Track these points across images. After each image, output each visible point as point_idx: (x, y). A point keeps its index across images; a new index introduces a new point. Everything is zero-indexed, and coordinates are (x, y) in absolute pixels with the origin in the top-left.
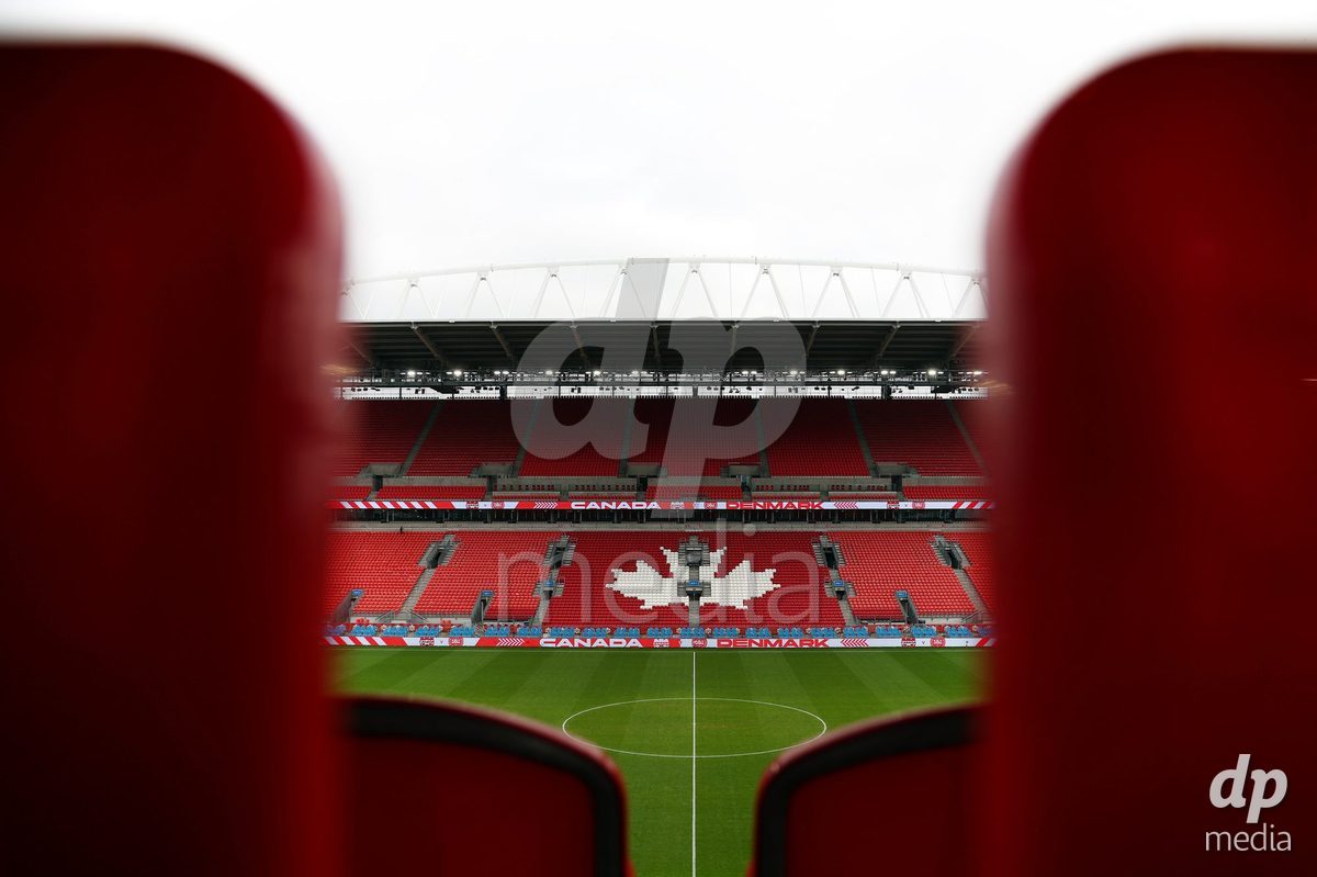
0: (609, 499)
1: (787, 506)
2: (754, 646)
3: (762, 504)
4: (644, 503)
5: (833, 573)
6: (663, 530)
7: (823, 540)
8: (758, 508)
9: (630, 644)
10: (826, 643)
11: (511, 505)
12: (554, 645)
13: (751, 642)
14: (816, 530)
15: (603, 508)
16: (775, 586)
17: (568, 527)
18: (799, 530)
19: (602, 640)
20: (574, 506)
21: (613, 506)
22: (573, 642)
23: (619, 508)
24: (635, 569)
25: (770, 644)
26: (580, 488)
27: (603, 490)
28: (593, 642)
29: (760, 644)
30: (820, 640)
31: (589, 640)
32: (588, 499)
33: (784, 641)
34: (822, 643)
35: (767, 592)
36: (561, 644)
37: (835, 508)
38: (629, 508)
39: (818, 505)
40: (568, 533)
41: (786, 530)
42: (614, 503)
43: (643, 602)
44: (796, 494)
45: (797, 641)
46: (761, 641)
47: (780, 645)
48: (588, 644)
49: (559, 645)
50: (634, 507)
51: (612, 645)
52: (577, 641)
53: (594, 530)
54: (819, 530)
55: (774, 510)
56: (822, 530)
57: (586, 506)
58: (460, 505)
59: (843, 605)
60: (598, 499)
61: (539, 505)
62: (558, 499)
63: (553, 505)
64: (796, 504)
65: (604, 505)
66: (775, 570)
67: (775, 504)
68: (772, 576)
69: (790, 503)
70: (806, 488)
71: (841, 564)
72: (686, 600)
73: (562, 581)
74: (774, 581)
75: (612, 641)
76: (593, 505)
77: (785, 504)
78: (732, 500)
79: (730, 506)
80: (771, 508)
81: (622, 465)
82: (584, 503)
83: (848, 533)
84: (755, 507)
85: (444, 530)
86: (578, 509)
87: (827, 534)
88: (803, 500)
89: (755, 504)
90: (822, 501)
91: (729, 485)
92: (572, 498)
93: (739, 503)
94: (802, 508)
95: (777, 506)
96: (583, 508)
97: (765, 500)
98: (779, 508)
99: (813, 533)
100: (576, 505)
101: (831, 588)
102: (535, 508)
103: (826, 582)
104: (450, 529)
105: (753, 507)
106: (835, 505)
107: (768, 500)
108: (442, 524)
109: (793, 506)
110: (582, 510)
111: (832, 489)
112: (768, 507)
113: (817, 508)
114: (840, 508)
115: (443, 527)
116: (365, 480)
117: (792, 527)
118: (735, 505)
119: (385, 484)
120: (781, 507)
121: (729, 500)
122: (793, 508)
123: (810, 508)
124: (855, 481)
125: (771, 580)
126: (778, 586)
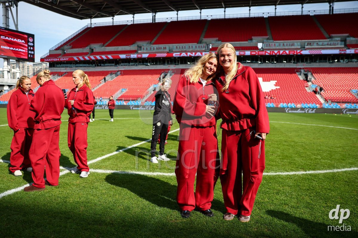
0: (192, 52)
1: (283, 53)
3: (269, 52)
7: (302, 71)
8: (267, 54)
11: (145, 56)
15: (188, 55)
16: (276, 87)
17: (172, 67)
18: (288, 67)
20: (174, 55)
23: (196, 55)
26: (178, 48)
27: (189, 48)
32: (181, 52)
35: (272, 90)
37: (309, 53)
38: (201, 55)
39: (299, 52)
40: (172, 70)
41: (281, 67)
42: (194, 53)
44: (287, 47)
53: (185, 67)
54: (299, 67)
55: (276, 55)
56: (301, 67)
57: (180, 55)
58: (123, 56)
60: (186, 52)
61: (158, 55)
62: (168, 53)
63: (165, 55)
65: (189, 54)
66: (276, 81)
67: (276, 52)
74: (276, 85)
77: (281, 52)
78: (253, 51)
79: (252, 53)
80: (274, 54)
81: (201, 39)
82: (179, 54)
83: (315, 68)
84: (265, 53)
85: (117, 70)
86: (177, 57)
87: (303, 69)
88: (291, 50)
89: (266, 52)
90: (302, 50)
91: (252, 46)
92: (174, 52)
93: (257, 52)
94: (291, 54)
95: (277, 53)
96: (179, 56)
97: (271, 50)
98: (278, 54)
99: (296, 68)
100: (176, 55)
101: (309, 89)
102: (156, 57)
103: (306, 86)
104: (120, 69)
105: (264, 54)
106: (309, 52)
107: (272, 50)
108: (117, 67)
109: (286, 53)
110: (179, 57)
111: (307, 45)
112: (272, 53)
113: (299, 54)
114: (312, 54)
115: (117, 68)
116: (86, 50)
117: (284, 66)
118: (255, 53)
119: (94, 51)
120: (279, 53)
121: (252, 51)
122: (285, 54)
123: (295, 54)
124: (320, 41)
125: (275, 85)
126: (278, 87)
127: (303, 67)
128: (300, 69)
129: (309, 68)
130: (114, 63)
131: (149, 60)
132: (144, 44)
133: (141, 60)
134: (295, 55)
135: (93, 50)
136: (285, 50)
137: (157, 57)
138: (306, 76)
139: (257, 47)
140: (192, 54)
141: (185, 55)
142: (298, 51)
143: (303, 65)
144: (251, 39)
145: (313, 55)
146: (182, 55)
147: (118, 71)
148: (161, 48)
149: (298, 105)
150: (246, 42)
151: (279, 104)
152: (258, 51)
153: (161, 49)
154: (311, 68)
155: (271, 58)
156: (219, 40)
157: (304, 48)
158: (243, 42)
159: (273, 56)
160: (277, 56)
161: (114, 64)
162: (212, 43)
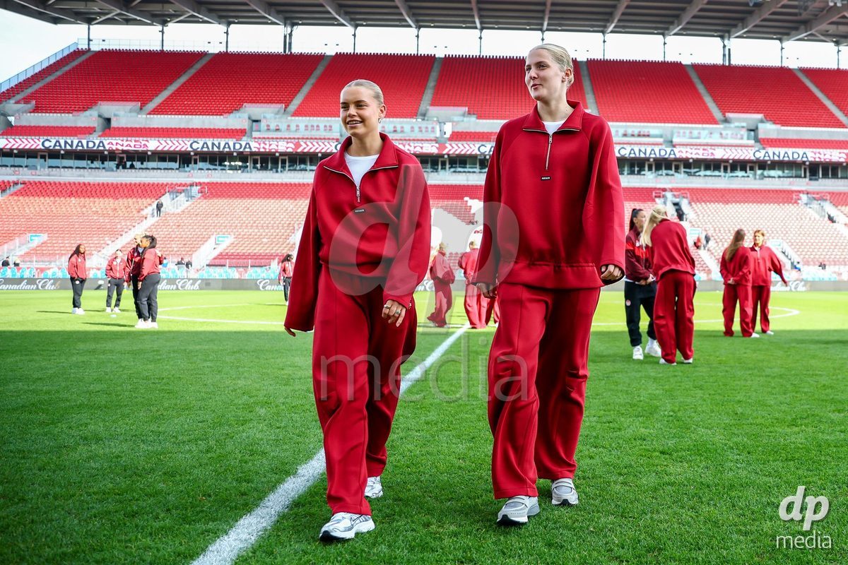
18: (637, 185)
42: (407, 145)
81: (422, 109)
83: (697, 190)
85: (189, 181)
87: (671, 190)
94: (643, 156)
99: (655, 189)
104: (197, 180)
108: (187, 174)
111: (678, 136)
114: (688, 157)
115: (188, 177)
116: (88, 118)
117: (629, 182)
119: (114, 124)
122: (632, 156)
124: (704, 129)
127: (670, 186)
128: (664, 190)
129: (684, 189)
130: (176, 162)
131: (283, 157)
132: (268, 113)
133: (259, 157)
135: (108, 120)
136: (629, 145)
138: (677, 207)
143: (671, 183)
145: (691, 161)
147: (191, 185)
148: (318, 126)
153: (318, 129)
154: (688, 189)
156: (469, 113)
157: (672, 142)
161: (177, 165)
162: (453, 122)
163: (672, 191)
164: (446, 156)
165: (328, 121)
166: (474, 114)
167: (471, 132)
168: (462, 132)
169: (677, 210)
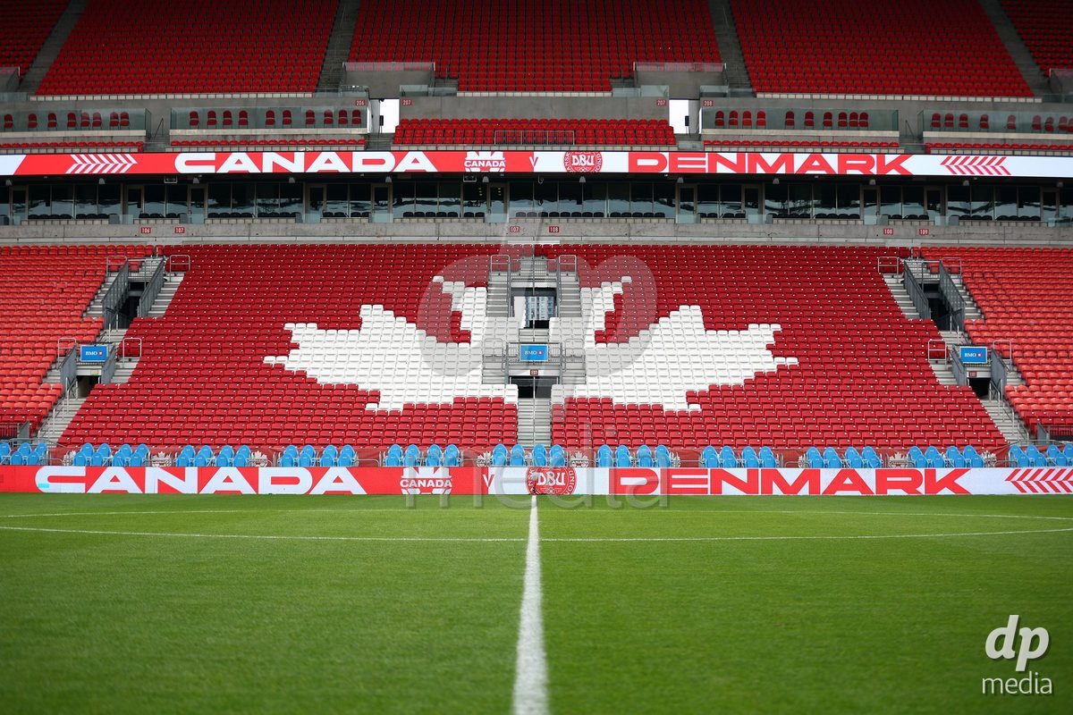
0: (286, 146)
1: (807, 164)
2: (728, 489)
3: (732, 157)
4: (389, 158)
5: (951, 338)
6: (444, 240)
7: (915, 266)
8: (722, 169)
9: (326, 484)
10: (960, 481)
12: (79, 488)
13: (719, 476)
14: (890, 243)
15: (268, 169)
16: (781, 360)
17: (165, 234)
18: (839, 241)
19: (233, 472)
20: (183, 164)
21: (297, 165)
22: (139, 479)
23: (314, 169)
24: (356, 324)
25: (782, 483)
26: (203, 118)
27: (270, 123)
28: (204, 477)
29: (749, 487)
30: (941, 473)
31: (192, 473)
32: (223, 147)
33: (827, 476)
34: (949, 481)
35: (759, 375)
36: (102, 484)
37: (945, 172)
38: (343, 168)
39: (895, 164)
40: (166, 251)
41: (801, 241)
42: (300, 157)
43: (375, 397)
44: (827, 134)
45: (869, 476)
46: (752, 474)
47: (815, 488)
48: (188, 484)
49: (97, 488)
50: (359, 167)
51: (266, 487)
52: (155, 476)
53: (242, 240)
54: (898, 243)
55: (770, 174)
56: (908, 244)
57: (218, 163)
59: (994, 408)
60: (254, 147)
61: (83, 164)
62: (141, 148)
63: (122, 164)
64: (832, 160)
65: (271, 161)
66: (777, 327)
67: (771, 158)
68: (771, 340)
69: (814, 156)
70: (860, 121)
71: (970, 313)
72: (510, 394)
73: (131, 352)
74: (776, 350)
75: (265, 474)
76: (238, 162)
77: (799, 160)
78: (646, 148)
79: (641, 162)
80: (760, 170)
81: (330, 65)
82: (212, 156)
83: (981, 250)
84: (712, 165)
86: (196, 175)
87: (921, 253)
88: (852, 150)
89: (715, 158)
90: (908, 154)
91: (638, 117)
92: (177, 144)
93: (666, 155)
94: (850, 172)
95: (778, 164)
96: (210, 169)
97: (742, 149)
98: (782, 170)
99: (882, 250)
100: (188, 163)
101: (950, 369)
102: (69, 172)
103: (934, 355)
105: (706, 168)
106: (943, 163)
107: (751, 149)
109: (824, 165)
110: (206, 177)
112: (752, 166)
113: (893, 172)
114: (959, 174)
117: (820, 236)
118: (654, 162)
120: (790, 165)
121: (636, 148)
122: (824, 172)
123: (874, 171)
124: (995, 106)
125: (769, 347)
126: (792, 361)
127: (917, 243)
128: (904, 253)
129: (952, 250)
134: (873, 176)
136: (819, 150)
137: (73, 176)
138: (933, 295)
139: (666, 122)
140: (292, 160)
141: (249, 166)
142: (889, 159)
143: (921, 235)
144: (630, 79)
145: (966, 183)
146: (229, 166)
148: (96, 115)
149: (893, 454)
150: (600, 94)
151: (802, 453)
152: (675, 149)
153: (98, 123)
154: (962, 250)
155: (744, 187)
156: (441, 77)
157: (920, 138)
158: (583, 94)
159: (754, 178)
160: (776, 181)
162: (402, 96)
163: (921, 257)
164: (388, 179)
165: (118, 102)
166: (449, 77)
167: (446, 121)
168: (425, 121)
169: (932, 303)
